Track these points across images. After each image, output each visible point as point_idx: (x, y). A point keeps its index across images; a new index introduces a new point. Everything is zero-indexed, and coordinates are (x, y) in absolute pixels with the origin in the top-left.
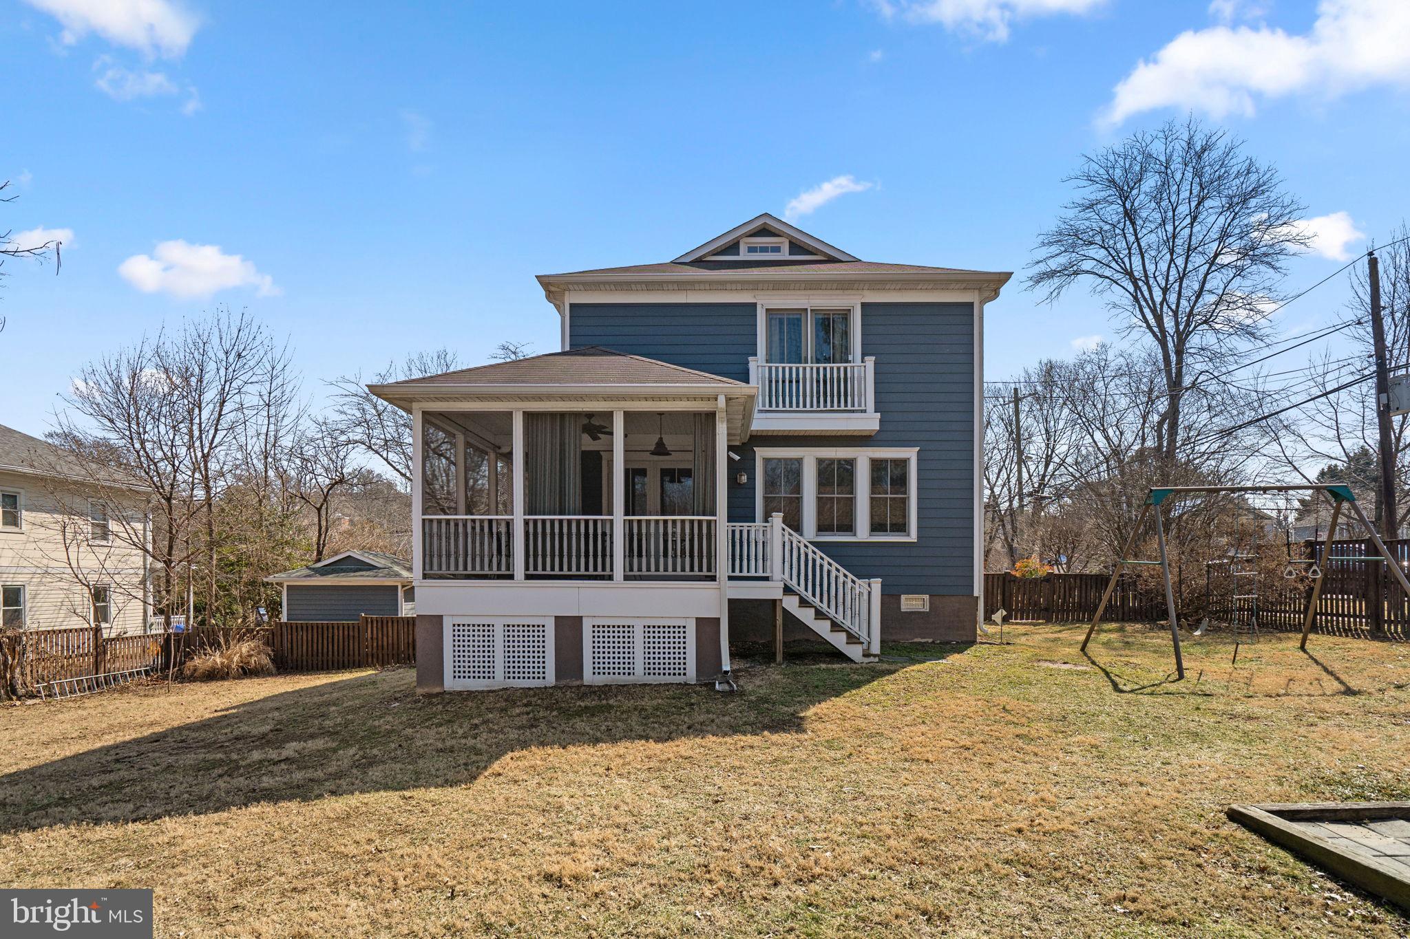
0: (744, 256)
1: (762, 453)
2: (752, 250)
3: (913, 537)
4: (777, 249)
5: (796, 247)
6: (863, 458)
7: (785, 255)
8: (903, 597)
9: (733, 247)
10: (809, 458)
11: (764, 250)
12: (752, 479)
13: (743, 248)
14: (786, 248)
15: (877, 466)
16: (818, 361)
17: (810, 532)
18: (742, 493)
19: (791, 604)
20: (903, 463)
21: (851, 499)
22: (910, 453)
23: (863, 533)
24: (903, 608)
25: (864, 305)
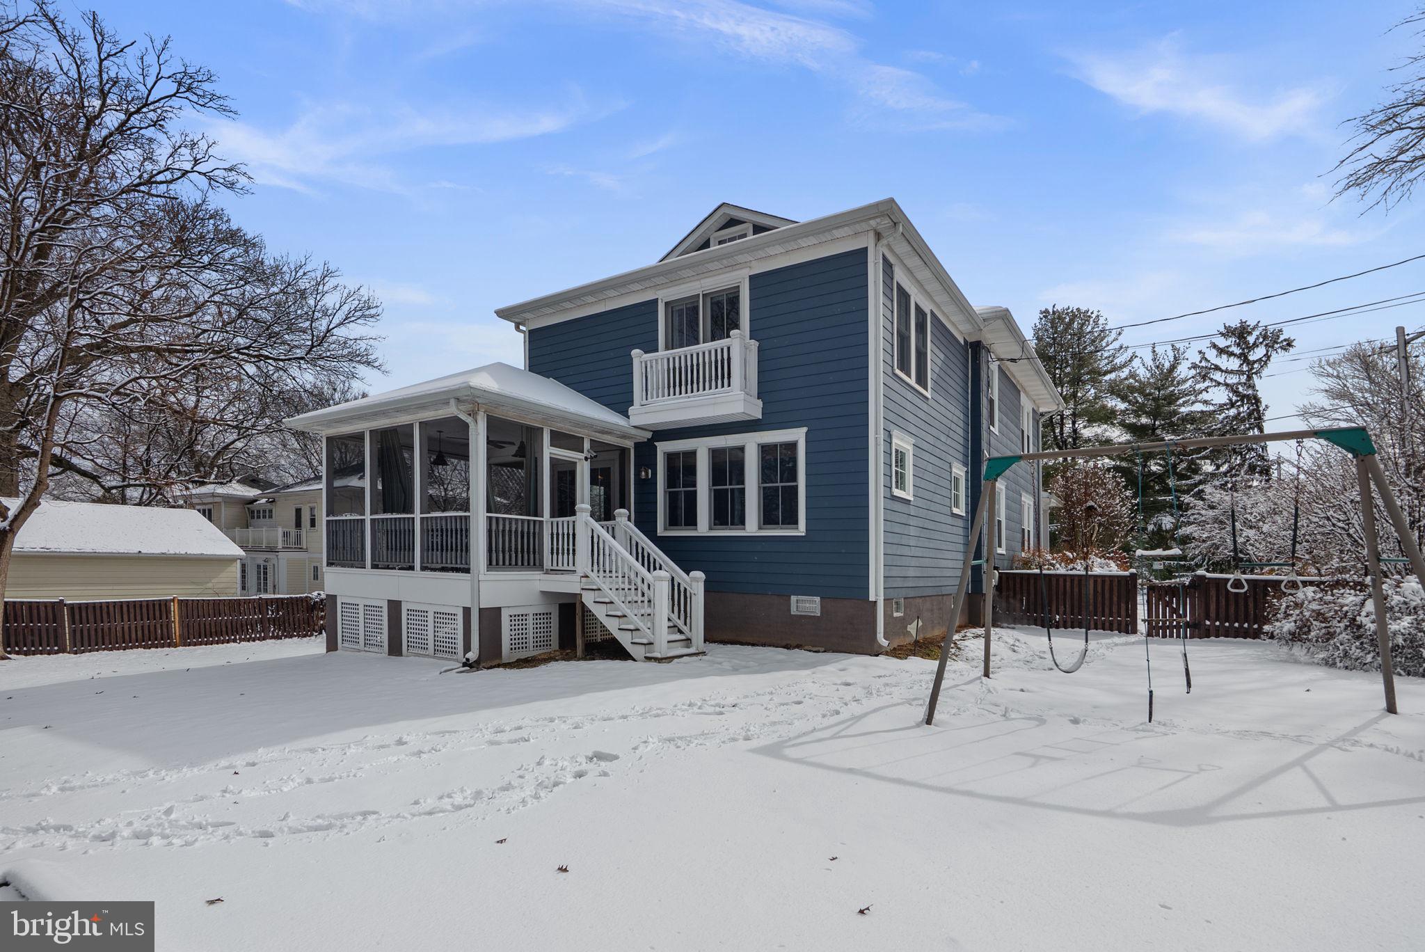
1: (663, 448)
2: (721, 242)
3: (801, 529)
4: (743, 236)
5: (759, 230)
6: (751, 443)
8: (793, 598)
9: (704, 246)
10: (702, 447)
11: (733, 239)
12: (654, 474)
13: (712, 243)
14: (750, 233)
15: (767, 454)
17: (703, 526)
18: (646, 488)
19: (588, 599)
20: (792, 446)
21: (742, 491)
22: (798, 435)
23: (752, 526)
24: (794, 611)
25: (751, 278)
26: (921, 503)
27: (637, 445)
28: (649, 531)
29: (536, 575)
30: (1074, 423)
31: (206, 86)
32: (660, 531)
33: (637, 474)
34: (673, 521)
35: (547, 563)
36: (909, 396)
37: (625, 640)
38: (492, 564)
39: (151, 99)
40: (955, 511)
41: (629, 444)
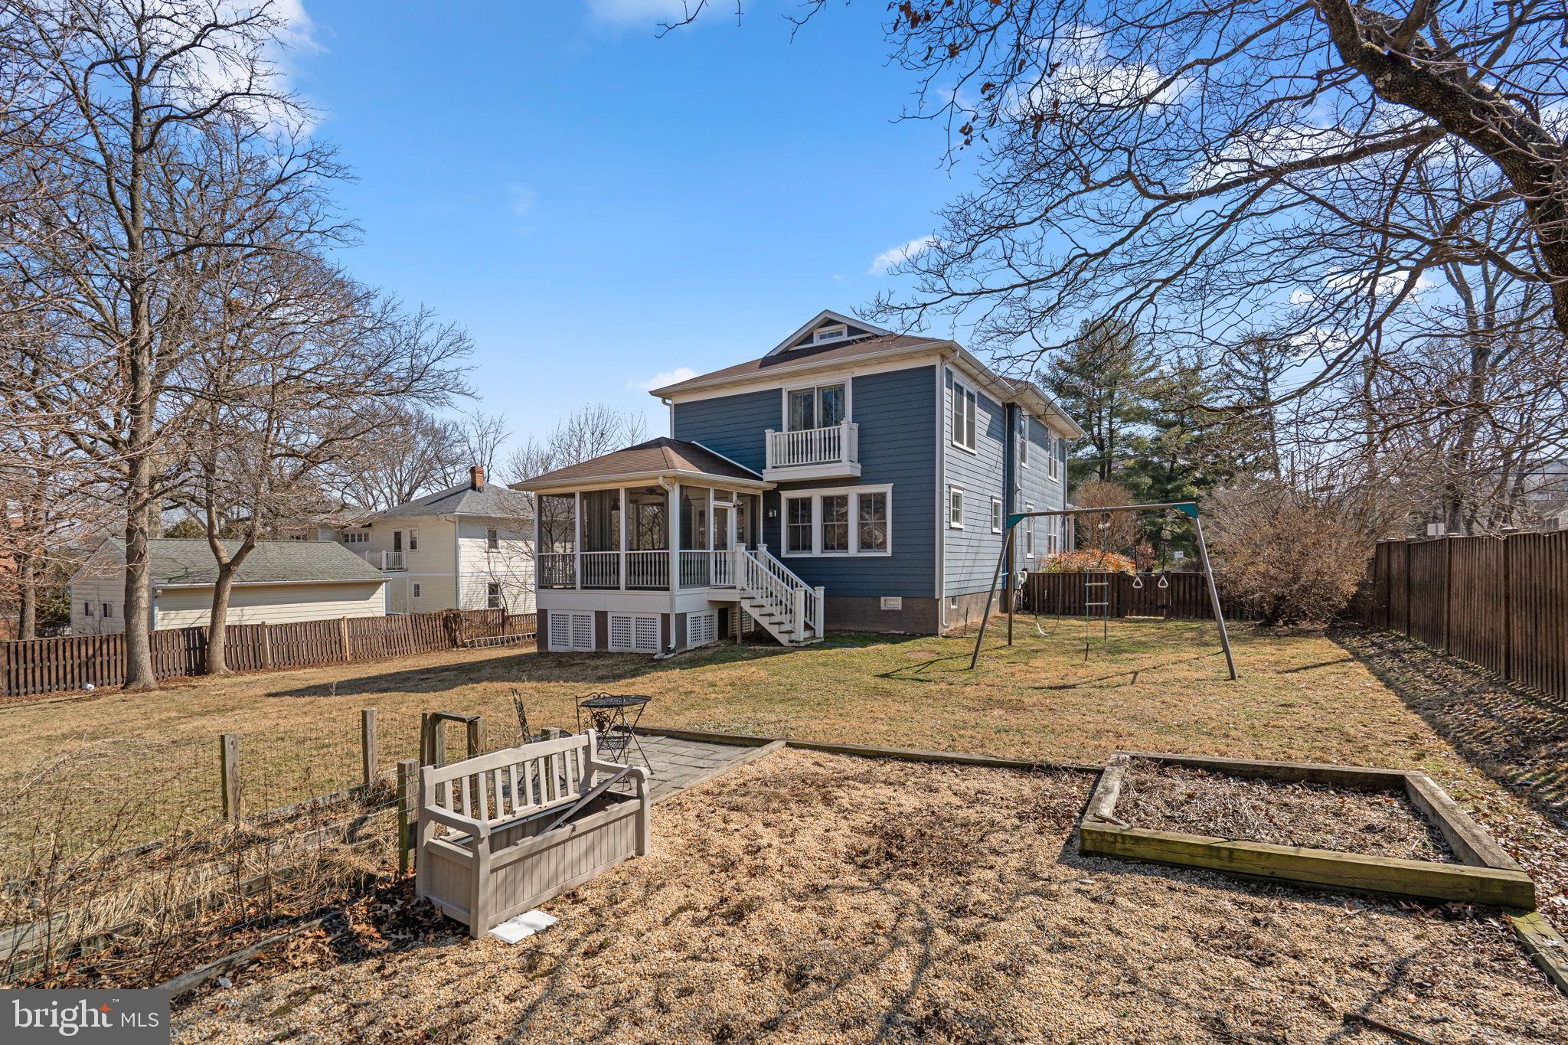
0: (817, 342)
1: (786, 495)
2: (822, 337)
3: (889, 553)
4: (840, 334)
5: (852, 330)
6: (853, 493)
7: (845, 338)
8: (883, 599)
9: (809, 338)
10: (816, 496)
11: (831, 335)
12: (779, 513)
13: (816, 337)
14: (845, 332)
15: (864, 500)
16: (825, 425)
17: (817, 551)
18: (773, 525)
19: (746, 605)
20: (883, 496)
21: (846, 526)
22: (887, 489)
23: (853, 550)
24: (883, 607)
25: (854, 379)
26: (970, 529)
27: (765, 493)
28: (777, 555)
29: (705, 590)
30: (1111, 423)
31: (332, 159)
32: (784, 554)
33: (766, 514)
34: (793, 547)
35: (712, 582)
36: (962, 456)
37: (774, 631)
38: (683, 584)
39: (285, 175)
40: (995, 530)
41: (760, 493)
